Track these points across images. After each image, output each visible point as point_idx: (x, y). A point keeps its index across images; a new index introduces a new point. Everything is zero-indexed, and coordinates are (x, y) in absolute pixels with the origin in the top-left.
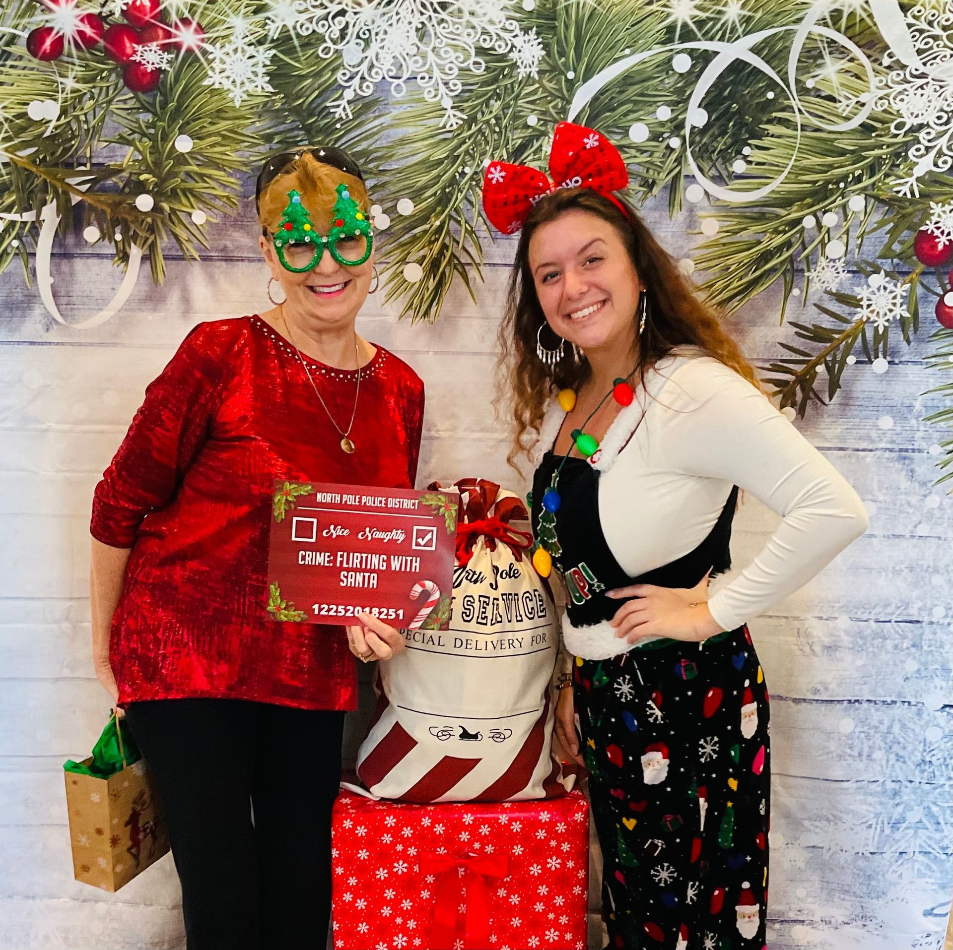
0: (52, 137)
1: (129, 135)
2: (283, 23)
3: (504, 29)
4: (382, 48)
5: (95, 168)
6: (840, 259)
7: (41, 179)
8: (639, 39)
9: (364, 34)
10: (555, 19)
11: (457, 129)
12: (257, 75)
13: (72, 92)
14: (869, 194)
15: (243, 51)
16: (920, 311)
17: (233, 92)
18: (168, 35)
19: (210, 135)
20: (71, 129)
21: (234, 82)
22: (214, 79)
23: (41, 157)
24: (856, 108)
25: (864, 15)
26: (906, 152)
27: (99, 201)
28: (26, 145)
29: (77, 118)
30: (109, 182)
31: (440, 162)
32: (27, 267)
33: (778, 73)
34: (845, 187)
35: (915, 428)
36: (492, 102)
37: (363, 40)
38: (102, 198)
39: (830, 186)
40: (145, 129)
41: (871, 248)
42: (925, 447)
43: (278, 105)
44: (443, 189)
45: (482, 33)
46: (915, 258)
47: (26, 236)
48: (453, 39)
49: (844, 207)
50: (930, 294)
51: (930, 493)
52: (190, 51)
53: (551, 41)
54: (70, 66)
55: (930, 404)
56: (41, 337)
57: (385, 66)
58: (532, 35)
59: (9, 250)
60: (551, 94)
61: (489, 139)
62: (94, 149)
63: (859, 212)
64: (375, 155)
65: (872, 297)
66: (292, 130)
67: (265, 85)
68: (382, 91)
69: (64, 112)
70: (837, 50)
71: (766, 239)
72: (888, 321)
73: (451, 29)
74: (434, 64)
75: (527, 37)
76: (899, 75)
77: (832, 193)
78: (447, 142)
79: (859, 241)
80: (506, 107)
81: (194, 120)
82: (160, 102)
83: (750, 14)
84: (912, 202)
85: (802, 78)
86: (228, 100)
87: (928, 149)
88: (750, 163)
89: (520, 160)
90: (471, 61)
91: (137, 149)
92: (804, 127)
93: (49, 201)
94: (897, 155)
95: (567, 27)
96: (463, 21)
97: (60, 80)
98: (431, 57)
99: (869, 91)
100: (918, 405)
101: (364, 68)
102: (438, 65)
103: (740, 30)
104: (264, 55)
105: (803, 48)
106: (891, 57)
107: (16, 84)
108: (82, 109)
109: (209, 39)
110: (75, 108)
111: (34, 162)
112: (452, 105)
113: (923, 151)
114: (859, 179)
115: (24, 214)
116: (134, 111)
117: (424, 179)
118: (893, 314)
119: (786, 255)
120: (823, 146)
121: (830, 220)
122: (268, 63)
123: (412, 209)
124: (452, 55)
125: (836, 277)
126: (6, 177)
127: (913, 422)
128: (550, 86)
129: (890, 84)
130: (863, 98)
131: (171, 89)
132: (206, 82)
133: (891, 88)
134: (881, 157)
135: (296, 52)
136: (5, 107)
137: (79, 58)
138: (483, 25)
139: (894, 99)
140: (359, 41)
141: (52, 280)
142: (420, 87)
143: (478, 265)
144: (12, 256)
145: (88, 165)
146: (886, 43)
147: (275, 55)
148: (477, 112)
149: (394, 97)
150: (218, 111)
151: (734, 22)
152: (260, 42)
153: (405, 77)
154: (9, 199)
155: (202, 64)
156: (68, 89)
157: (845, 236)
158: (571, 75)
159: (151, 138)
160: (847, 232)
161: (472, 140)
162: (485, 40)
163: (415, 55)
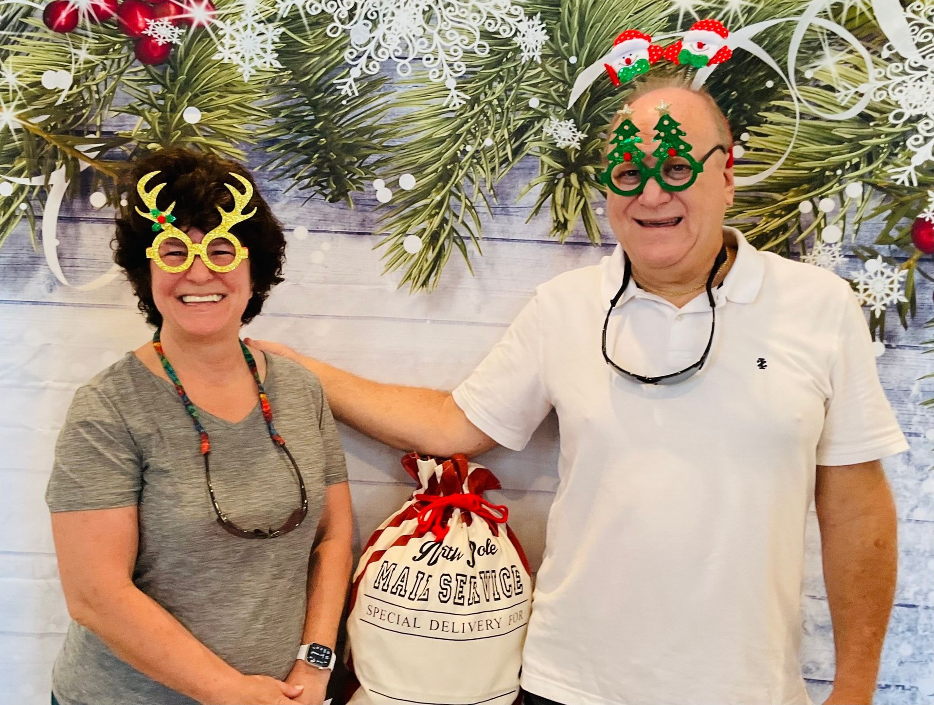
0: (64, 106)
1: (139, 105)
2: (293, 3)
3: (509, 14)
4: (390, 29)
5: (105, 137)
6: (836, 243)
7: (51, 145)
8: (641, 26)
9: (372, 15)
10: (559, 6)
11: (461, 109)
12: (266, 52)
13: (86, 62)
14: (867, 182)
15: (253, 28)
16: (918, 296)
17: (242, 67)
18: (180, 10)
19: (218, 108)
20: (83, 98)
21: (243, 57)
22: (223, 54)
23: (52, 124)
24: (855, 98)
25: (865, 9)
26: (905, 141)
27: (107, 168)
28: (37, 112)
29: (89, 88)
30: (118, 150)
31: (442, 141)
32: (33, 229)
33: (778, 62)
34: (843, 175)
35: (913, 413)
36: (495, 84)
37: (371, 20)
38: (110, 166)
39: (827, 173)
40: (154, 99)
41: (868, 234)
42: (922, 431)
43: (286, 81)
44: (445, 165)
45: (488, 18)
46: (912, 245)
47: (34, 200)
48: (459, 23)
49: (841, 193)
50: (927, 280)
51: (928, 477)
52: (201, 27)
53: (554, 26)
54: (84, 38)
55: (927, 389)
56: (44, 297)
57: (392, 46)
58: (537, 20)
59: (17, 213)
60: (553, 78)
61: (491, 119)
62: (104, 119)
63: (856, 199)
64: (379, 131)
65: (869, 281)
66: (298, 105)
67: (273, 62)
68: (389, 70)
69: (76, 81)
70: (836, 42)
71: (762, 223)
72: (885, 305)
73: (457, 12)
74: (439, 46)
75: (531, 23)
76: (898, 67)
77: (829, 179)
78: (451, 121)
79: (856, 227)
80: (509, 89)
81: (203, 93)
82: (170, 74)
83: (752, 5)
84: (911, 190)
85: (802, 68)
86: (237, 75)
87: (926, 139)
88: (747, 149)
89: (521, 140)
90: (476, 44)
91: (146, 119)
92: (802, 116)
93: (58, 167)
94: (895, 144)
95: (571, 13)
96: (469, 5)
97: (73, 51)
98: (437, 39)
99: (868, 82)
100: (915, 390)
101: (371, 48)
102: (443, 47)
103: (742, 20)
104: (273, 32)
105: (804, 39)
106: (890, 50)
107: (31, 54)
108: (94, 79)
109: (220, 15)
110: (87, 78)
111: (45, 129)
112: (455, 85)
113: (921, 141)
114: (856, 167)
115: (34, 179)
116: (145, 82)
117: (426, 156)
118: (890, 298)
119: (782, 238)
120: (821, 134)
121: (827, 205)
122: (277, 40)
123: (415, 184)
124: (457, 38)
125: (833, 261)
126: (17, 143)
127: (910, 406)
128: (552, 70)
129: (889, 76)
130: (861, 89)
131: (181, 63)
132: (216, 57)
133: (890, 79)
134: (878, 146)
135: (305, 31)
136: (19, 76)
137: (93, 31)
138: (489, 9)
139: (893, 90)
140: (367, 21)
141: (57, 242)
142: (425, 67)
143: (476, 239)
144: (20, 217)
145: (98, 133)
146: (885, 36)
147: (284, 33)
148: (480, 93)
149: (400, 76)
150: (226, 85)
151: (736, 12)
152: (270, 20)
153: (411, 58)
154: (20, 164)
155: (211, 40)
156: (81, 61)
157: (842, 222)
158: (573, 60)
159: (161, 109)
160: (844, 218)
161: (474, 120)
162: (490, 24)
163: (421, 37)
